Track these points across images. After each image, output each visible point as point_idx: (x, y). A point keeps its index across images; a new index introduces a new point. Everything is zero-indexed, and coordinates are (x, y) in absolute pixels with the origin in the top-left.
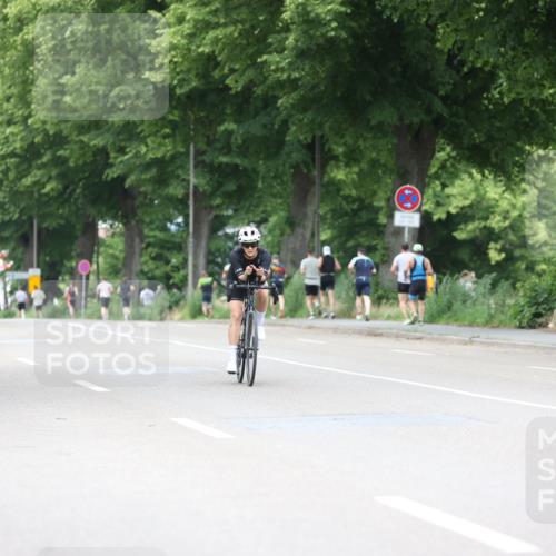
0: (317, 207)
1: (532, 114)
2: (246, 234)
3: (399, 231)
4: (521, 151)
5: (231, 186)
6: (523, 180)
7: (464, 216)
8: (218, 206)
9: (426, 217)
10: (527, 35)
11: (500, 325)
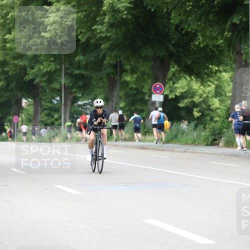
0: (118, 92)
1: (213, 52)
2: (97, 102)
3: (154, 103)
4: (207, 68)
5: (81, 84)
6: (208, 81)
7: (183, 96)
8: (75, 92)
9: (166, 97)
10: (211, 17)
11: (199, 144)
